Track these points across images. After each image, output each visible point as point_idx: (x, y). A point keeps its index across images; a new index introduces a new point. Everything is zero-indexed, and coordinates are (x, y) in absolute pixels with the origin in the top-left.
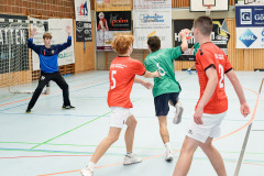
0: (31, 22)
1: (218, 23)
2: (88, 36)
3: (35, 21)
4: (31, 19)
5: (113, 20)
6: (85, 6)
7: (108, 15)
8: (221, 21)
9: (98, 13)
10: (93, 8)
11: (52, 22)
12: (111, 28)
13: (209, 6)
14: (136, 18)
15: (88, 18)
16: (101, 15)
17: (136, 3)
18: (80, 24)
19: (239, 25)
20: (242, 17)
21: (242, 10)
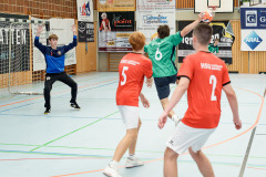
0: (33, 22)
1: (222, 24)
2: (90, 36)
3: (36, 20)
4: (32, 18)
5: (116, 20)
6: (87, 6)
7: (110, 15)
8: (226, 22)
9: (100, 14)
10: (95, 8)
11: (54, 22)
12: (114, 29)
13: (214, 8)
14: (139, 19)
15: (91, 19)
16: (104, 16)
17: (140, 3)
18: (82, 24)
19: (244, 27)
20: (248, 19)
21: (247, 12)
